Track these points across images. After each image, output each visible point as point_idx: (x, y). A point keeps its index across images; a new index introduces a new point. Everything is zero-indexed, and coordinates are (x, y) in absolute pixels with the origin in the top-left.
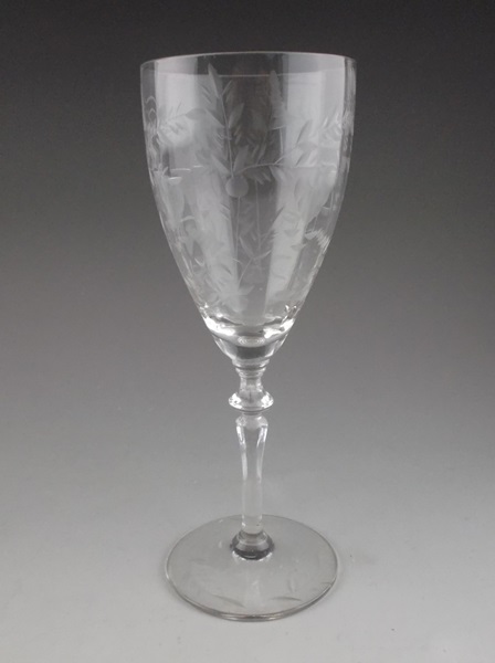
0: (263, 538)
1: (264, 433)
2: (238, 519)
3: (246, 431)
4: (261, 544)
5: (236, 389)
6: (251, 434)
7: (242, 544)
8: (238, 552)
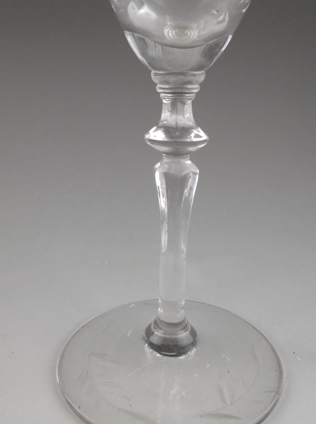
0: (185, 328)
1: (194, 184)
2: (153, 304)
3: (167, 177)
4: (183, 336)
5: (155, 121)
6: (175, 184)
7: (158, 335)
8: (152, 345)
